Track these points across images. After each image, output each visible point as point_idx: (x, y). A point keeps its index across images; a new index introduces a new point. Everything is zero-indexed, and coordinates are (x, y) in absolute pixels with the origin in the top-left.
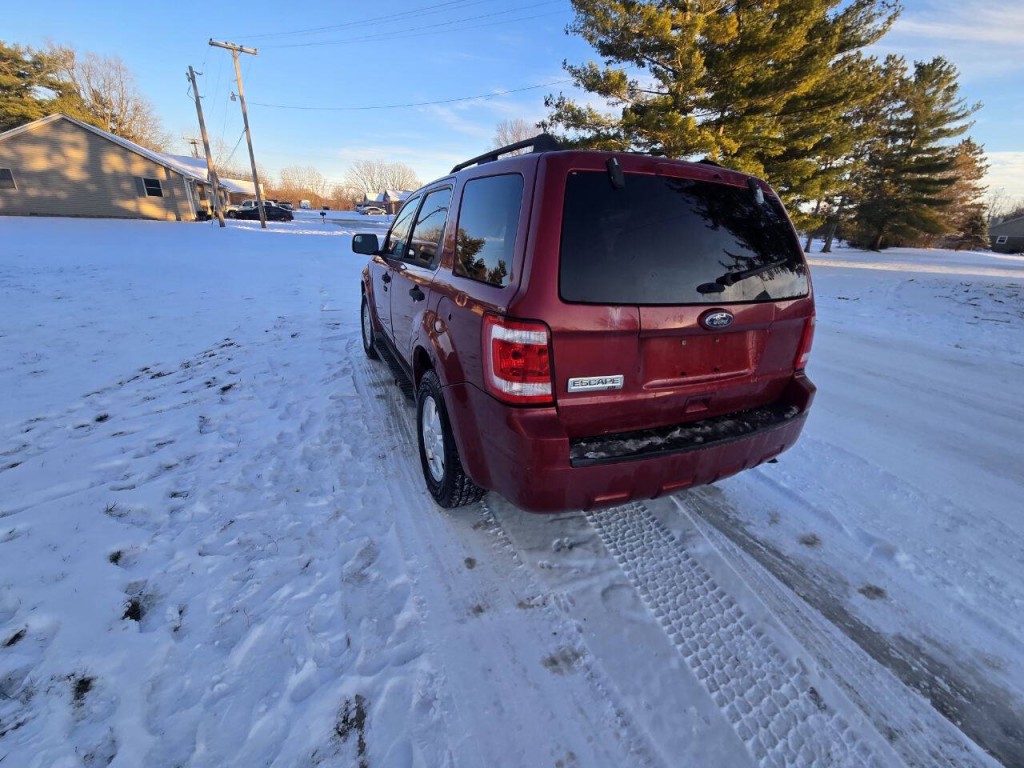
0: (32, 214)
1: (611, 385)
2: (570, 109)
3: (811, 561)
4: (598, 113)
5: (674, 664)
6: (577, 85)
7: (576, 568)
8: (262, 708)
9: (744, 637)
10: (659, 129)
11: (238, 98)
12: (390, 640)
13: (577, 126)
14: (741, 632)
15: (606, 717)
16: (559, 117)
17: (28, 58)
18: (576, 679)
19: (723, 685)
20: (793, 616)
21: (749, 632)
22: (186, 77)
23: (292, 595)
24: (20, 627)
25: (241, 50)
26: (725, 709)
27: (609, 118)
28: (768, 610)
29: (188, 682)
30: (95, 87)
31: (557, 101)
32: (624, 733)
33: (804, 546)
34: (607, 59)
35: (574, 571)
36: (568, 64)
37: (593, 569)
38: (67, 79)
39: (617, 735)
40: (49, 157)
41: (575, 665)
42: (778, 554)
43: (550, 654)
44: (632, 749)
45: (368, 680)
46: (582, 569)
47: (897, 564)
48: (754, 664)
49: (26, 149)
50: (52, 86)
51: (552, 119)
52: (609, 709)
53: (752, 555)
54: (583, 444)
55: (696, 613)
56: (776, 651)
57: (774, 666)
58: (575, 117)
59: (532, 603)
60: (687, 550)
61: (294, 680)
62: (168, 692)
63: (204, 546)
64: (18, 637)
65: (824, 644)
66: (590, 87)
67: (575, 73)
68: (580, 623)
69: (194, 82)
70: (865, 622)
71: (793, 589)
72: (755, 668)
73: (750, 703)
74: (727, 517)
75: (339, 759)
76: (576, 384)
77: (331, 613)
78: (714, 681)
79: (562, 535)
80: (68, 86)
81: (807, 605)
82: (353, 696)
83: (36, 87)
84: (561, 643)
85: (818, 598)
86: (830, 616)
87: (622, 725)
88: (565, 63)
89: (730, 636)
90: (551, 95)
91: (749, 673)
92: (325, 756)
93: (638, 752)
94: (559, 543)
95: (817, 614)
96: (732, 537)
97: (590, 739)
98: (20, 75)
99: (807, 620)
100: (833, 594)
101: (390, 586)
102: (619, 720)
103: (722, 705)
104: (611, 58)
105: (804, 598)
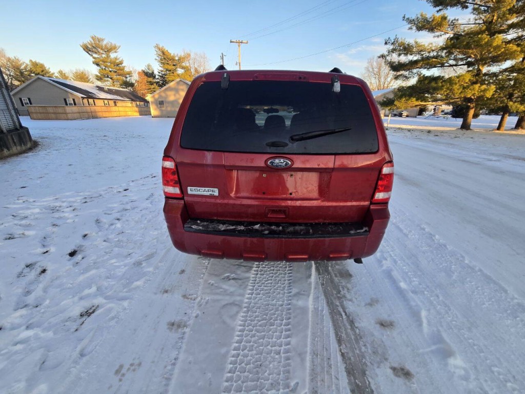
0: (168, 117)
1: (211, 193)
2: (402, 44)
3: (373, 335)
4: (422, 44)
5: (223, 350)
6: (411, 28)
7: (224, 289)
8: (70, 297)
9: (277, 356)
10: (470, 48)
11: (238, 64)
12: (125, 290)
13: (406, 54)
14: (279, 353)
15: (169, 357)
16: (393, 50)
17: (177, 58)
18: (174, 335)
19: (239, 373)
20: (322, 360)
21: (283, 355)
22: (220, 58)
23: (115, 263)
24: (48, 249)
25: (242, 43)
26: (226, 384)
27: (430, 46)
28: (309, 349)
29: (65, 280)
30: (196, 67)
31: (393, 41)
32: (169, 367)
33: (378, 326)
34: (438, 8)
35: (221, 290)
36: (406, 17)
37: (231, 292)
38: (188, 65)
39: (165, 367)
40: (175, 95)
41: (180, 330)
42: (352, 323)
43: (175, 321)
44: (165, 376)
45: (104, 301)
46: (226, 291)
47: (446, 365)
48: (268, 372)
49: (169, 93)
50: (183, 68)
51: (389, 52)
52: (174, 354)
53: (332, 318)
54: (199, 222)
55: (263, 333)
56: (288, 372)
57: (279, 378)
58: (405, 49)
59: (190, 297)
60: (292, 301)
61: (87, 292)
62: (58, 282)
63: (108, 239)
64: (47, 252)
65: (326, 384)
66: (419, 29)
67: (410, 21)
68: (200, 314)
69: (223, 59)
70: (373, 387)
71: (340, 346)
72: (266, 374)
73: (244, 388)
74: (339, 292)
75: (74, 323)
76: (191, 190)
77: (120, 274)
78: (236, 368)
79: (234, 272)
80: (187, 67)
81: (339, 358)
82: (97, 305)
83: (178, 69)
84: (183, 319)
85: (352, 358)
86: (350, 372)
87: (172, 364)
88: (404, 17)
89: (269, 353)
90: (389, 38)
91: (260, 375)
92: (71, 320)
93: (166, 379)
94: (228, 276)
95: (342, 367)
96: (330, 304)
97: (153, 362)
98: (174, 65)
99: (330, 366)
100: (367, 360)
101: (145, 270)
102: (173, 361)
103: (227, 381)
104: (440, 7)
105: (343, 355)
